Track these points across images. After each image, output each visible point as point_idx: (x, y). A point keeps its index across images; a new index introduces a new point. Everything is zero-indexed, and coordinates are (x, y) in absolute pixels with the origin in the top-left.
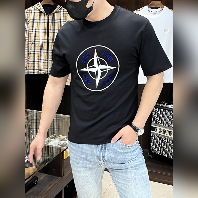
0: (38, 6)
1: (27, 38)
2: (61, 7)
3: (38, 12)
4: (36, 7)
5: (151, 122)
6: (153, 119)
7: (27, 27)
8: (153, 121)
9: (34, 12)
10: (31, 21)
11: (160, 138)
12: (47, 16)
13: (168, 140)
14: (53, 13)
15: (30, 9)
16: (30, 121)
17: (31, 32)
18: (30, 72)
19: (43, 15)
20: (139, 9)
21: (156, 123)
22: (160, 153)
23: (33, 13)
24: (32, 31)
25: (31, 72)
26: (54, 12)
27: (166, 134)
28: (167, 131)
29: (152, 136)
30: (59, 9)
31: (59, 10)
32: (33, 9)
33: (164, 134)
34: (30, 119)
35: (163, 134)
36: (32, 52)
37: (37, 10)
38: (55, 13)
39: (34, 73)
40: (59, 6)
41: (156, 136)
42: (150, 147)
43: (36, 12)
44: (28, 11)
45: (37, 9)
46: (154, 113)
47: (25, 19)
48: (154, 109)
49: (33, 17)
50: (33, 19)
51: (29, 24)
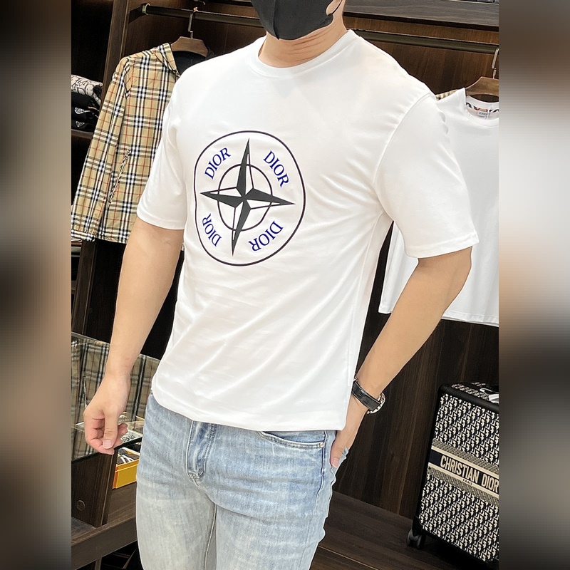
0: (162, 51)
1: (115, 136)
3: (158, 68)
4: (157, 53)
5: (433, 436)
6: (439, 430)
7: (120, 106)
8: (438, 435)
9: (146, 67)
10: (134, 91)
11: (450, 488)
13: (473, 499)
15: (138, 58)
16: (86, 377)
17: (129, 123)
18: (110, 235)
19: (171, 78)
21: (447, 441)
22: (445, 535)
23: (144, 68)
24: (131, 121)
25: (113, 235)
27: (470, 479)
28: (474, 469)
29: (428, 478)
32: (146, 59)
33: (464, 477)
34: (88, 371)
35: (461, 479)
36: (124, 178)
37: (158, 63)
39: (120, 239)
41: (439, 481)
42: (418, 511)
43: (154, 68)
44: (132, 61)
45: (157, 59)
46: (443, 409)
47: (118, 82)
48: (447, 399)
49: (141, 80)
50: (141, 86)
51: (128, 98)
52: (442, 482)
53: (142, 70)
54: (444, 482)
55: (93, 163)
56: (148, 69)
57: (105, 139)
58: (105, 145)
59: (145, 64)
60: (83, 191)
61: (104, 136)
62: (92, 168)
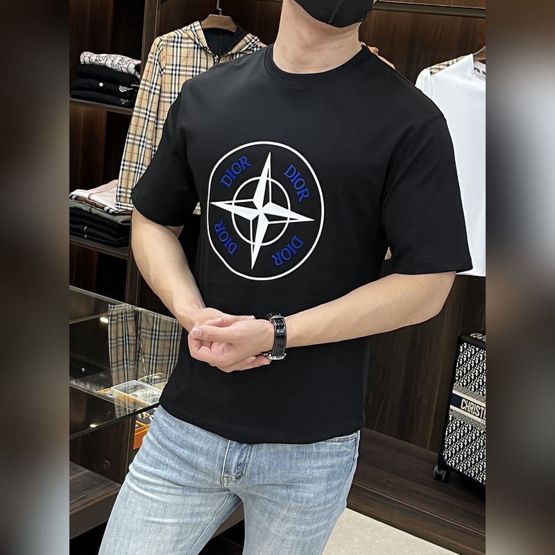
0: (193, 29)
1: (153, 112)
2: (256, 40)
3: (190, 46)
4: (188, 32)
5: (453, 381)
6: (459, 375)
7: (156, 84)
8: (458, 380)
9: (179, 45)
10: (169, 69)
11: (470, 428)
12: (214, 59)
14: (232, 54)
15: (170, 37)
16: (142, 334)
17: (166, 100)
19: (203, 55)
20: (446, 63)
21: (466, 386)
22: (466, 470)
24: (167, 97)
26: (234, 51)
29: (450, 419)
30: (248, 43)
31: (247, 46)
32: (178, 38)
33: (482, 418)
34: (143, 329)
35: (480, 420)
37: (190, 41)
38: (236, 54)
40: (249, 36)
41: (460, 421)
42: (442, 449)
43: (186, 46)
44: (165, 41)
45: (189, 38)
46: (462, 358)
47: (153, 61)
48: (465, 347)
49: (175, 58)
50: (175, 63)
51: (163, 76)
52: (462, 422)
53: (175, 49)
54: (464, 423)
55: (134, 139)
56: (181, 47)
57: (144, 116)
58: (145, 122)
59: (177, 42)
60: (127, 166)
61: (143, 113)
62: (133, 144)
